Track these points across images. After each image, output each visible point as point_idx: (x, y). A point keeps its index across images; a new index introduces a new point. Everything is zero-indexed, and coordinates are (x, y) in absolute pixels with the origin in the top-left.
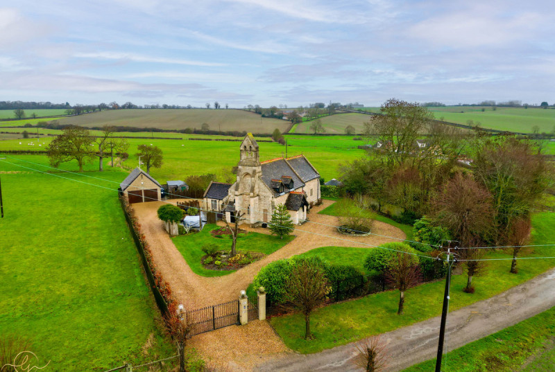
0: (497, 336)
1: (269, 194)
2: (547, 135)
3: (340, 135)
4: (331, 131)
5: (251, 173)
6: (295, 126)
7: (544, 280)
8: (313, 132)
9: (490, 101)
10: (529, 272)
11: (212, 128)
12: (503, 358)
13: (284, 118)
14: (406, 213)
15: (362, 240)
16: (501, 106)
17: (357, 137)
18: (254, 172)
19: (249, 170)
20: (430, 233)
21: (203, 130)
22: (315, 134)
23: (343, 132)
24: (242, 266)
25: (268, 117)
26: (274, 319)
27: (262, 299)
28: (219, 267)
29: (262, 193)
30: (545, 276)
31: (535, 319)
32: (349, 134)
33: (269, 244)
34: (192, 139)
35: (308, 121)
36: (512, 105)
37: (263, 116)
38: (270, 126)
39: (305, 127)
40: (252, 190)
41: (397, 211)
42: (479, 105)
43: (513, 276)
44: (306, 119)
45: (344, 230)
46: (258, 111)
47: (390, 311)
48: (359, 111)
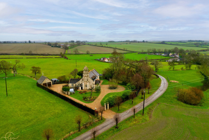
0: (149, 105)
1: (92, 81)
2: (146, 52)
3: (85, 54)
4: (81, 52)
5: (87, 76)
6: (67, 51)
7: (154, 94)
8: (75, 53)
9: (128, 40)
10: (151, 93)
11: (33, 52)
12: (151, 108)
13: (61, 47)
14: (123, 82)
15: (116, 90)
16: (132, 42)
17: (91, 55)
18: (88, 76)
19: (86, 75)
20: (131, 87)
21: (30, 54)
22: (76, 54)
23: (85, 53)
24: (94, 100)
25: (54, 47)
26: (110, 109)
27: (108, 105)
28: (89, 101)
29: (90, 81)
30: (154, 93)
31: (154, 101)
32: (88, 54)
33: (96, 94)
34: (27, 58)
35: (71, 48)
36: (135, 42)
37: (52, 46)
38: (57, 51)
39: (71, 51)
40: (88, 80)
41: (121, 82)
42: (125, 42)
43: (149, 94)
44: (70, 47)
45: (111, 88)
46: (49, 44)
47: (130, 104)
48: (88, 44)
